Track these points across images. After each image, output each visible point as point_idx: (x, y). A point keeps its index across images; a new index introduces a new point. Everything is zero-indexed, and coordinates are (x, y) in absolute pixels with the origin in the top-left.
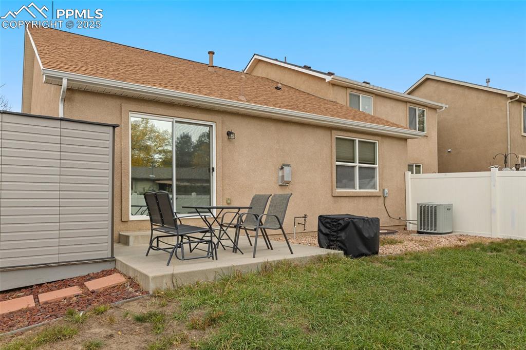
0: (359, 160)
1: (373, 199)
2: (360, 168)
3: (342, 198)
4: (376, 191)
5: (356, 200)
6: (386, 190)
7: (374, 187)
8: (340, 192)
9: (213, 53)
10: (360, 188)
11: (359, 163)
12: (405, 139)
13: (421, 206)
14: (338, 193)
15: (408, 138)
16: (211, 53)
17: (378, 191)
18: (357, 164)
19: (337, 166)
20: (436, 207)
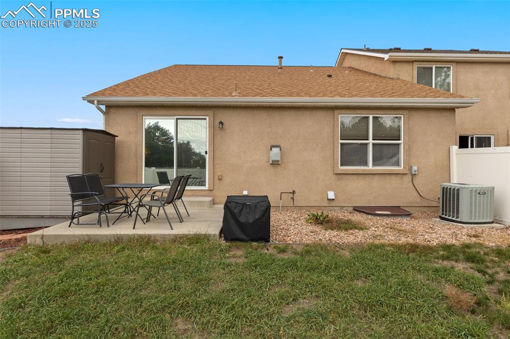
0: (373, 137)
1: (393, 177)
2: (373, 144)
3: (348, 176)
4: (401, 168)
5: (368, 178)
6: (415, 168)
7: (397, 164)
8: (345, 170)
9: (282, 58)
10: (374, 165)
11: (373, 140)
12: (452, 110)
13: (444, 188)
14: (342, 170)
15: (458, 108)
16: (281, 58)
17: (402, 168)
18: (371, 141)
19: (342, 144)
20: (459, 189)
